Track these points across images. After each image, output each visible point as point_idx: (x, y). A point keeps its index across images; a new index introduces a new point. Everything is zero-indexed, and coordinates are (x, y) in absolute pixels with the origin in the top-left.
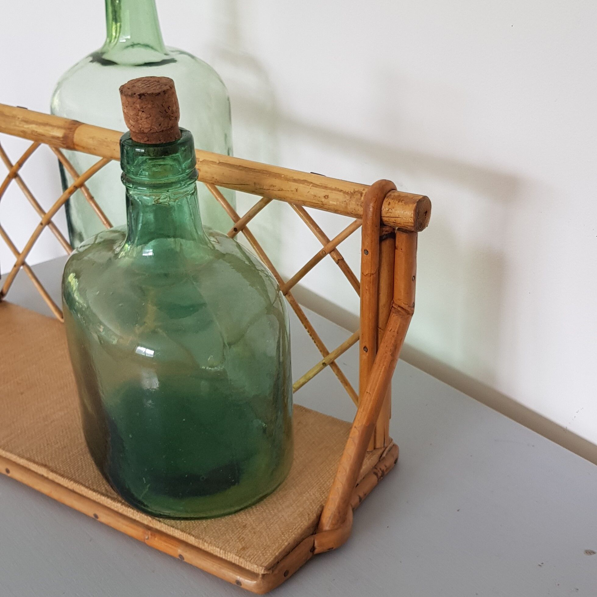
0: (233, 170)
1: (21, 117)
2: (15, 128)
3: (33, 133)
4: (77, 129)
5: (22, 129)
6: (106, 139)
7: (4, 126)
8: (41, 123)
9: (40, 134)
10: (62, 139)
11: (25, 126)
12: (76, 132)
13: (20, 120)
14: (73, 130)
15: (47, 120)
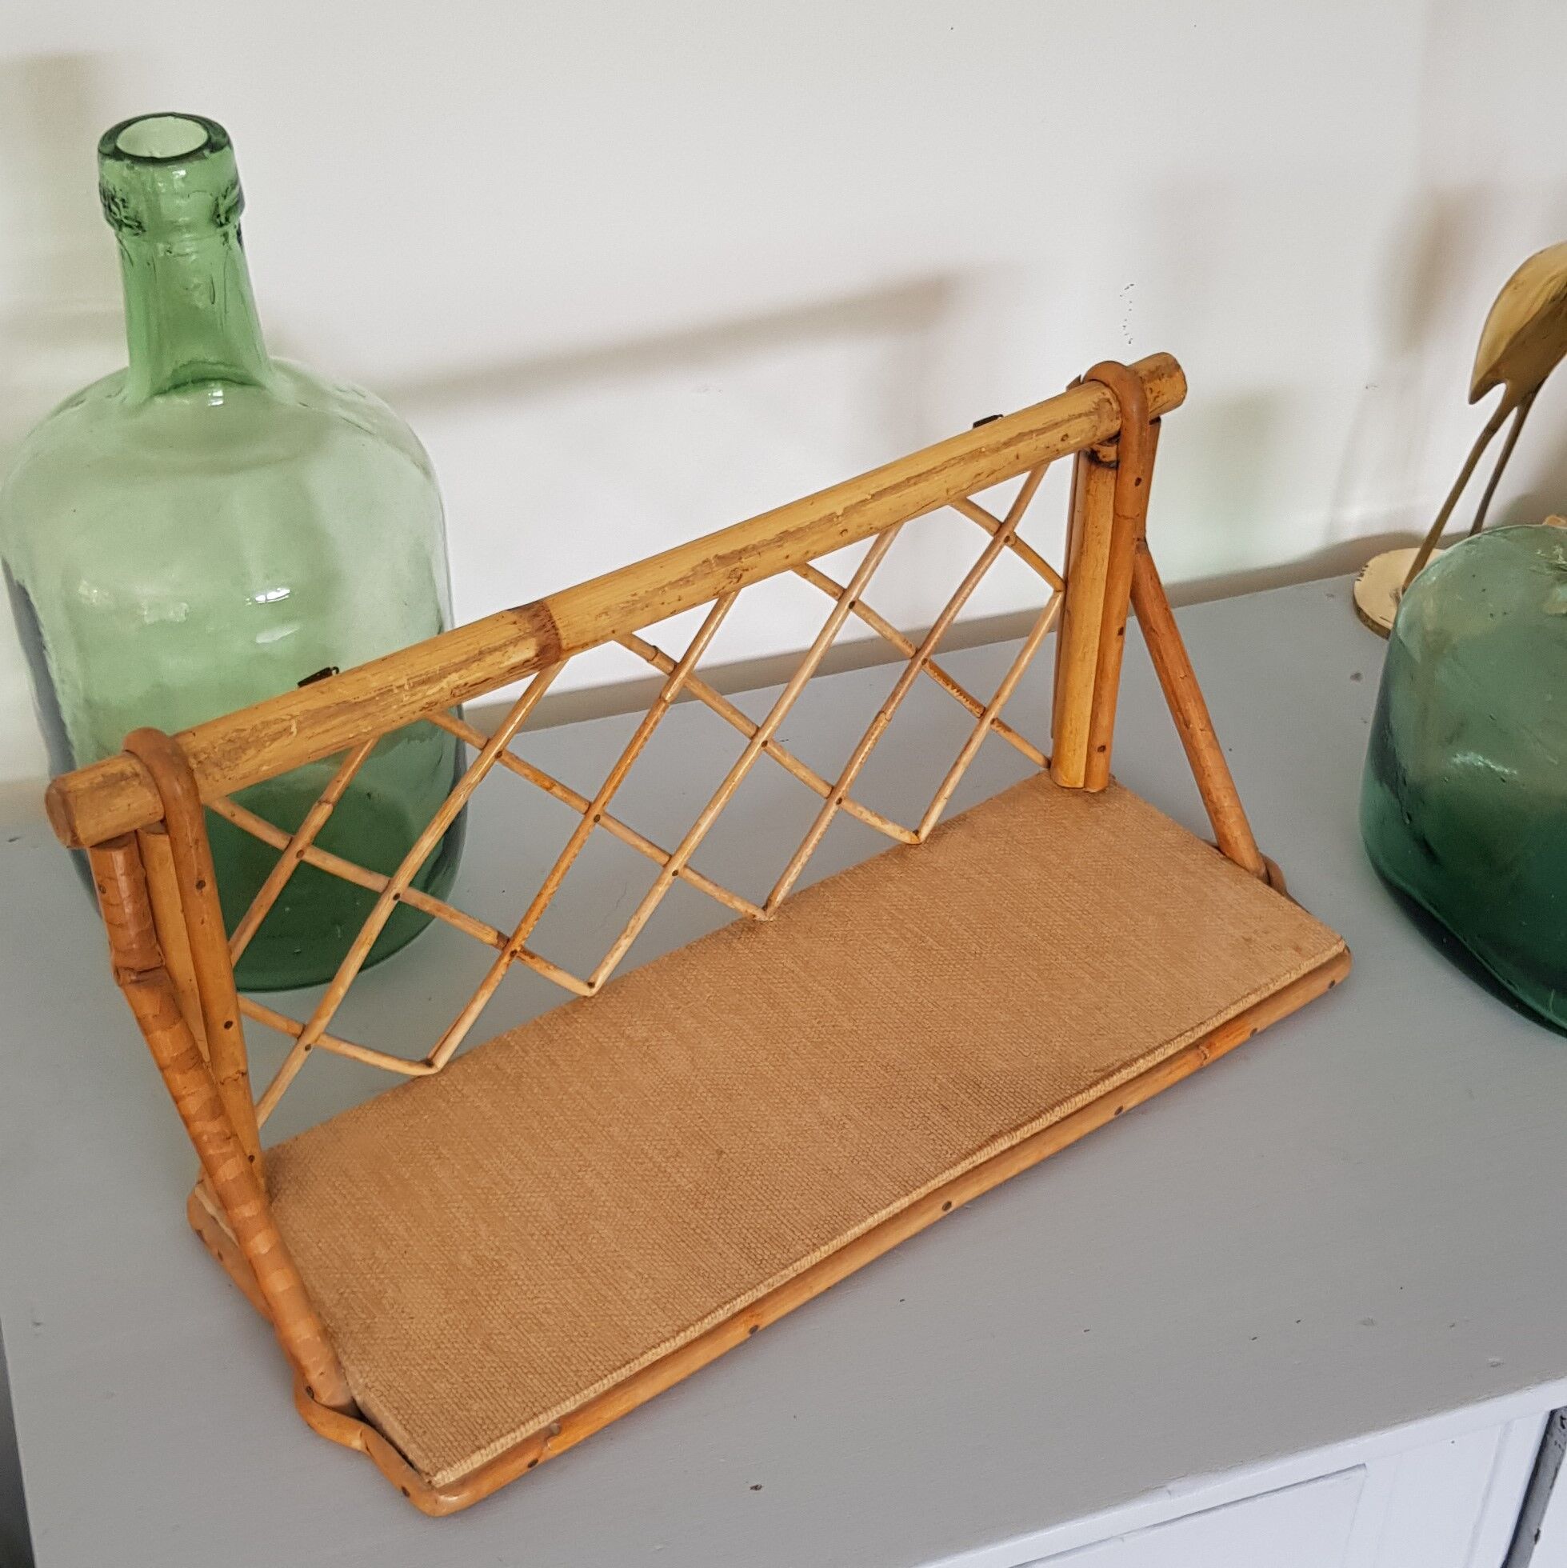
0: (902, 493)
1: (404, 681)
2: (402, 712)
3: (457, 692)
4: (555, 618)
5: (423, 703)
6: (635, 595)
7: (366, 727)
8: (467, 660)
9: (476, 684)
10: (536, 659)
11: (430, 692)
12: (559, 624)
13: (407, 687)
14: (549, 626)
15: (471, 648)
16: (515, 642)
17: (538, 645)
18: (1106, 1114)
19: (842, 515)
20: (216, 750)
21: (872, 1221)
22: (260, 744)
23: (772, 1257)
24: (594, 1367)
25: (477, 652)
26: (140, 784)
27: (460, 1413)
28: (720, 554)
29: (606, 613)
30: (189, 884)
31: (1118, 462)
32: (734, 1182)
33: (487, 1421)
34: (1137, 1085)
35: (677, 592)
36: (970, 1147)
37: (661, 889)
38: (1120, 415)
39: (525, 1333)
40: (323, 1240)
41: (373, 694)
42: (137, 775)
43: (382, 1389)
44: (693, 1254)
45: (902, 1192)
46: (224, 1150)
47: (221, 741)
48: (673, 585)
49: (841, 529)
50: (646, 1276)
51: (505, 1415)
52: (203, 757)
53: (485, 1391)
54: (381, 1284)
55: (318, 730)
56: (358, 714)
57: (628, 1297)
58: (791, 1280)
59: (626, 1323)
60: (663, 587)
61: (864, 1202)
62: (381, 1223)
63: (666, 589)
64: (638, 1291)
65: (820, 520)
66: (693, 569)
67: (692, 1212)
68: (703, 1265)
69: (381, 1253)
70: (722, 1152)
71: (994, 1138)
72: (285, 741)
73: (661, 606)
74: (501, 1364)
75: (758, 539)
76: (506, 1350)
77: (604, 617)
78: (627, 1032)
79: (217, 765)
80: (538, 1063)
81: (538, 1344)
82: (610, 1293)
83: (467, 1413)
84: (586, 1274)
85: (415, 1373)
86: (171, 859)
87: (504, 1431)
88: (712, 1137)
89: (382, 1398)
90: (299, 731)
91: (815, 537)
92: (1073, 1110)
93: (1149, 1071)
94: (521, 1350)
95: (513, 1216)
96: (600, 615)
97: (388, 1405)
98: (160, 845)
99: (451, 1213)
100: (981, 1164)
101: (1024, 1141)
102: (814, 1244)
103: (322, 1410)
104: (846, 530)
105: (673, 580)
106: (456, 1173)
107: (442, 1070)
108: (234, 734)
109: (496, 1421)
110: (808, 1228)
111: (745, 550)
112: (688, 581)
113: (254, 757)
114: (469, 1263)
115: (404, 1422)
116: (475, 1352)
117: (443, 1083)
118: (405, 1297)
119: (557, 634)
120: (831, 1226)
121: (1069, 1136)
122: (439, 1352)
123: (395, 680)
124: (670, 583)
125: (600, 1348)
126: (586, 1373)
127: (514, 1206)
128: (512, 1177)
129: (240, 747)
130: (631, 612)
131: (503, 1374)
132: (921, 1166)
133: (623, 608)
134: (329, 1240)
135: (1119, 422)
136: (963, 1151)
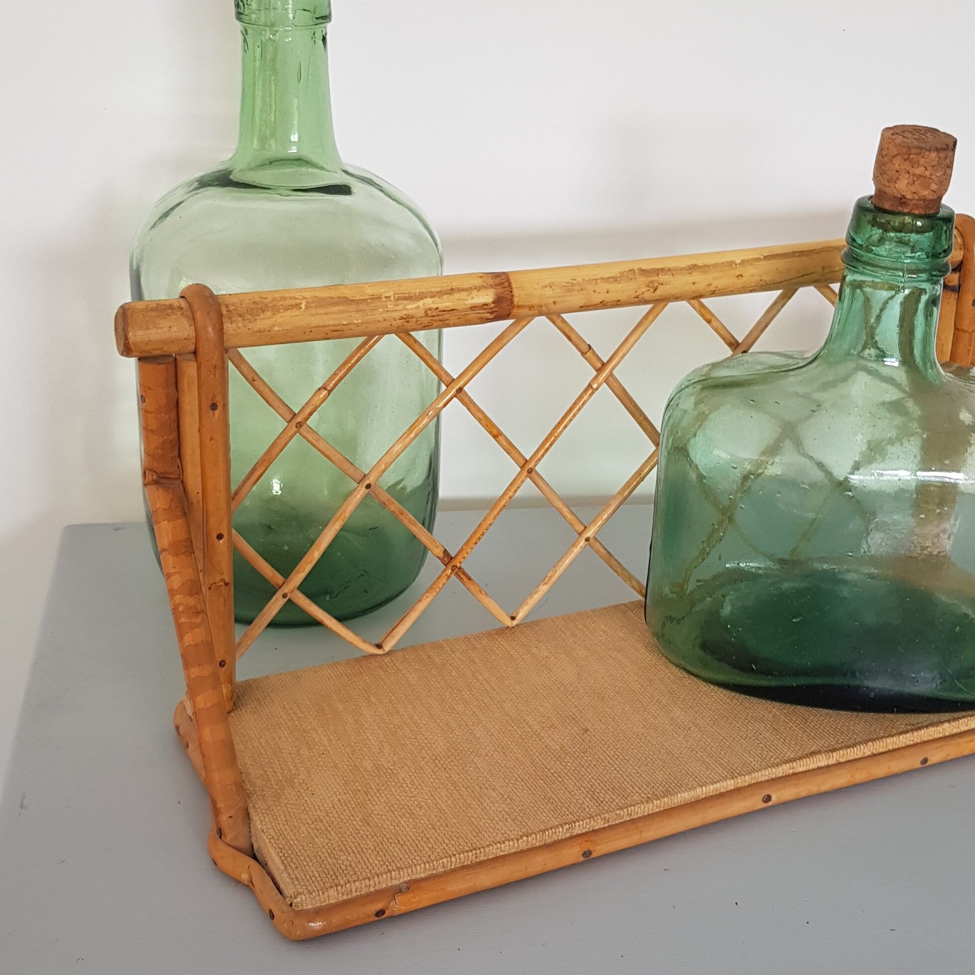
0: (789, 260)
1: (391, 294)
2: (385, 315)
3: (430, 313)
4: (512, 281)
5: (403, 313)
6: (574, 280)
7: (358, 320)
8: (440, 292)
9: (444, 311)
10: (492, 305)
11: (409, 307)
12: (514, 285)
13: (392, 298)
14: (506, 284)
15: (446, 285)
16: (479, 288)
17: (497, 295)
18: (912, 761)
19: (740, 264)
20: (243, 306)
21: (701, 792)
22: (275, 310)
23: (611, 800)
24: (447, 848)
25: (449, 288)
26: (182, 314)
27: (329, 859)
28: (644, 268)
29: (551, 287)
30: (206, 404)
31: (960, 286)
32: (592, 750)
33: (349, 869)
34: (942, 743)
35: (606, 286)
36: (792, 756)
37: (576, 550)
38: (962, 247)
39: (399, 817)
40: (263, 737)
41: (367, 297)
42: (181, 308)
43: (273, 834)
44: (547, 789)
45: (729, 776)
46: (193, 620)
47: (247, 301)
48: (605, 280)
49: (738, 273)
50: (506, 797)
51: (365, 867)
52: (231, 308)
53: (354, 849)
54: (296, 770)
55: (320, 311)
56: (353, 307)
57: (488, 808)
58: (625, 822)
59: (481, 823)
60: (597, 279)
61: (696, 777)
62: (310, 733)
63: (599, 281)
64: (497, 805)
65: (723, 263)
66: (620, 273)
67: (553, 763)
68: (554, 797)
69: (304, 751)
70: (587, 730)
71: (813, 754)
72: (295, 312)
73: (593, 293)
74: (373, 834)
75: (673, 265)
76: (380, 825)
77: (548, 288)
78: (533, 651)
79: (240, 315)
80: (461, 660)
81: (406, 826)
82: (474, 803)
83: (335, 861)
84: (458, 788)
85: (303, 828)
86: (196, 382)
87: (361, 878)
88: (582, 720)
89: (272, 841)
90: (307, 307)
91: (717, 274)
92: (884, 750)
93: (953, 736)
94: (391, 827)
95: (413, 745)
96: (546, 287)
97: (275, 845)
98: (190, 370)
99: (366, 735)
100: (800, 773)
101: (839, 764)
102: (648, 798)
103: (225, 846)
104: (741, 276)
105: (605, 276)
106: (377, 713)
107: (387, 653)
108: (259, 299)
109: (356, 869)
110: (646, 787)
111: (662, 270)
112: (616, 280)
113: (270, 317)
114: (369, 768)
115: (282, 858)
116: (355, 823)
117: (386, 661)
118: (313, 780)
119: (511, 292)
120: (665, 788)
121: (880, 770)
122: (327, 818)
123: (384, 292)
124: (602, 278)
125: (455, 836)
126: (439, 850)
127: (416, 738)
128: (419, 721)
129: (261, 308)
130: (571, 291)
131: (373, 840)
132: (749, 762)
133: (563, 286)
134: (268, 738)
135: (962, 253)
136: (785, 758)
